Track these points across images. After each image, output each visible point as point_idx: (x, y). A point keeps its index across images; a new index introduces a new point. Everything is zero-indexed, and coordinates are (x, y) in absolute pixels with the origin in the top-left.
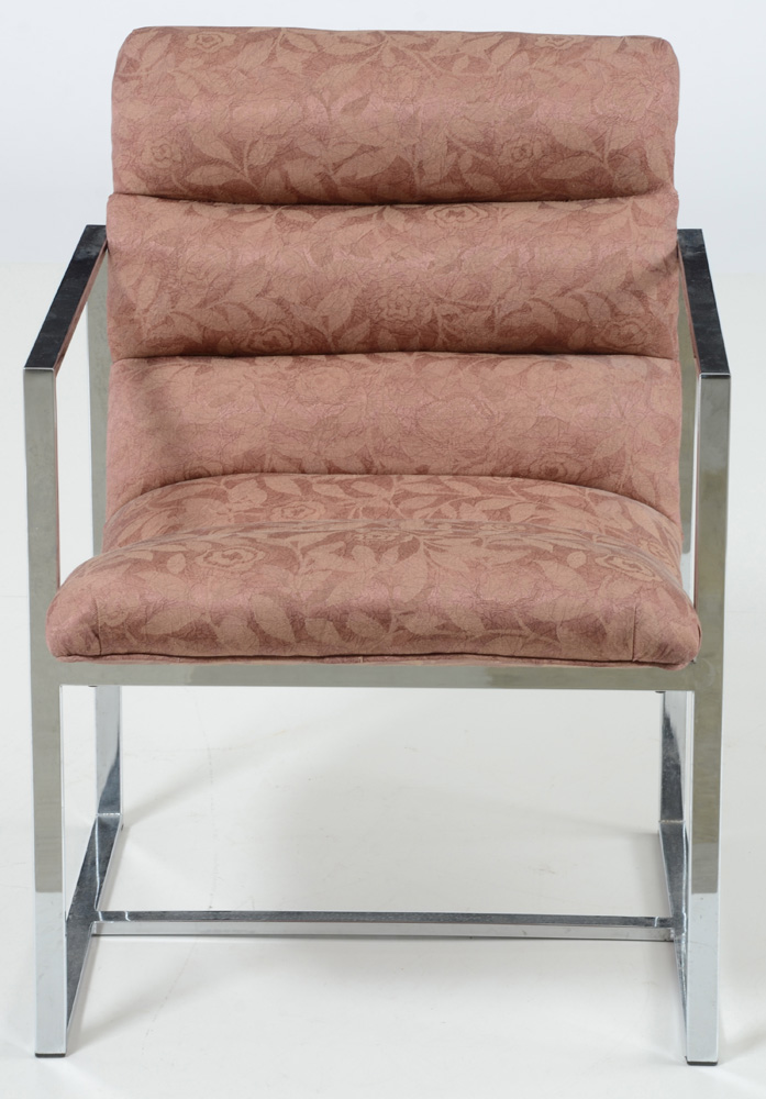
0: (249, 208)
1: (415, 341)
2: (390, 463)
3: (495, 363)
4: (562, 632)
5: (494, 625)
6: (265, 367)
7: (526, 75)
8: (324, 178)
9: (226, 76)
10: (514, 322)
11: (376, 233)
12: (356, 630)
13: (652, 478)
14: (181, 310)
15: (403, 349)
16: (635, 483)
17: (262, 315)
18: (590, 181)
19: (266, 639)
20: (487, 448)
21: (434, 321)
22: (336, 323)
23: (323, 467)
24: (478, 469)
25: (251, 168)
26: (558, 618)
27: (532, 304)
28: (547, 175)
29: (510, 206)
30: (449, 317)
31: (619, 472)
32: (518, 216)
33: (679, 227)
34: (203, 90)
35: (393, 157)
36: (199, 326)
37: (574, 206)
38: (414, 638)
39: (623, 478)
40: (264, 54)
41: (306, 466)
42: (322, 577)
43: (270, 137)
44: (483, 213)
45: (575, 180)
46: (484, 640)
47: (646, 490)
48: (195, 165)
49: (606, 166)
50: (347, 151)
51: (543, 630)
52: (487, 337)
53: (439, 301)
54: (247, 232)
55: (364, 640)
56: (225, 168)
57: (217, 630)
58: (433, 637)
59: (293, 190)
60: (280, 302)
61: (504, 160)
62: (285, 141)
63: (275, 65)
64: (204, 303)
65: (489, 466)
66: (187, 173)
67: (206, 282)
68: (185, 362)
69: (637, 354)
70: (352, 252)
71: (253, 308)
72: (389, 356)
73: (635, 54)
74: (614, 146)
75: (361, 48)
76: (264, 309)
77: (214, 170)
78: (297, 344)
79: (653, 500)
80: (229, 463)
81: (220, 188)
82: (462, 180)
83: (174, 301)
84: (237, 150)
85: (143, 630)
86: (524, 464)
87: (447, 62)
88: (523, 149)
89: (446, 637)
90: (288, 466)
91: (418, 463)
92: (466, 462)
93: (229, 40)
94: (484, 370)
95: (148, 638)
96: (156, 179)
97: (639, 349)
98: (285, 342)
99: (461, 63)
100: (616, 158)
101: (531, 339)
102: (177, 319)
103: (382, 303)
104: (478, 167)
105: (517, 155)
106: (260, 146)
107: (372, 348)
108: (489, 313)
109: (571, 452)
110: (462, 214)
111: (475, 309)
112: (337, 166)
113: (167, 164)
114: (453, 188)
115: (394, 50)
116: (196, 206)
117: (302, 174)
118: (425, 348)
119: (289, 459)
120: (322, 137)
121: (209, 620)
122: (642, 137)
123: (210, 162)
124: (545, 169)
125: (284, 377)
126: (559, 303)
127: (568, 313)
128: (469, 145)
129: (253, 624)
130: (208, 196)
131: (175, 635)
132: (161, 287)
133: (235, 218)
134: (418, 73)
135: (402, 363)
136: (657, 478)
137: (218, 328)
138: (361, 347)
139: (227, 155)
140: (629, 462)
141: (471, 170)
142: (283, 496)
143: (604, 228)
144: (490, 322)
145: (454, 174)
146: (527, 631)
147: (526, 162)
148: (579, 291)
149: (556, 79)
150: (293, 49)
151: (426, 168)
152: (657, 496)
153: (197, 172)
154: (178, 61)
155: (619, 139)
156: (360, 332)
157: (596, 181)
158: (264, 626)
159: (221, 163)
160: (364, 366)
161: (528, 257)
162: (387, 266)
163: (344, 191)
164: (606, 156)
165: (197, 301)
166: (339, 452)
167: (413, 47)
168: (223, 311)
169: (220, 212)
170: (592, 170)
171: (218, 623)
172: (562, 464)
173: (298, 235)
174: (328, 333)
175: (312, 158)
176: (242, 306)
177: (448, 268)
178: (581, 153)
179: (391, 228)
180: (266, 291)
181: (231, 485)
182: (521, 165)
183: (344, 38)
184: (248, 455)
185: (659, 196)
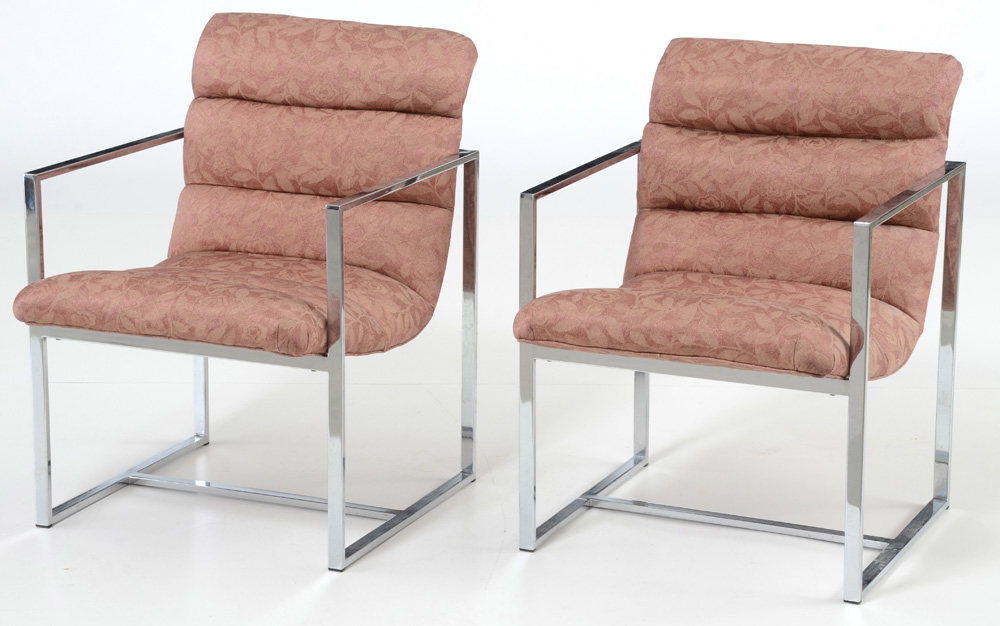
0: (710, 133)
1: (783, 209)
2: (757, 272)
3: (821, 224)
4: (757, 351)
5: (724, 344)
6: (704, 217)
7: (862, 69)
8: (748, 119)
9: (705, 63)
10: (836, 202)
11: (769, 149)
12: (654, 340)
13: (902, 294)
14: (666, 183)
15: (777, 213)
16: (892, 295)
17: (704, 188)
18: (891, 129)
19: (611, 339)
20: (809, 268)
21: (793, 198)
22: (741, 196)
23: (722, 271)
24: (803, 279)
25: (711, 111)
26: (757, 342)
27: (846, 193)
28: (866, 124)
29: (845, 140)
30: (801, 197)
31: (882, 288)
32: (846, 146)
33: (947, 159)
34: (692, 69)
35: (783, 110)
36: (674, 192)
37: (882, 142)
38: (683, 347)
40: (728, 52)
41: (714, 270)
42: (643, 311)
43: (721, 95)
44: (829, 142)
45: (883, 128)
46: (718, 351)
47: (898, 300)
48: (683, 109)
49: (900, 121)
50: (760, 105)
51: (748, 348)
52: (821, 210)
53: (796, 187)
54: (704, 145)
55: (659, 345)
56: (698, 111)
57: (588, 332)
58: (693, 347)
59: (732, 124)
60: (714, 182)
61: (843, 114)
62: (728, 98)
63: (731, 58)
64: (676, 181)
65: (809, 278)
66: (679, 112)
67: (679, 169)
68: (667, 211)
69: (908, 226)
70: (754, 158)
71: (701, 185)
72: (768, 216)
73: (928, 62)
74: (904, 111)
75: (778, 52)
76: (706, 186)
77: (692, 111)
78: (723, 206)
79: (903, 306)
80: (676, 266)
81: (696, 121)
82: (820, 124)
83: (662, 178)
84: (704, 101)
85: (554, 329)
86: (828, 279)
87: (820, 61)
88: (853, 109)
89: (700, 347)
90: (704, 269)
91: (771, 273)
92: (797, 275)
93: (714, 45)
94: (816, 226)
95: (555, 333)
96: (664, 115)
97: (909, 223)
98: (716, 205)
99: (828, 62)
100: (904, 117)
101: (846, 212)
102: (664, 188)
103: (766, 187)
104: (829, 118)
105: (850, 112)
106: (715, 100)
107: (761, 211)
108: (822, 196)
110: (818, 142)
111: (815, 193)
112: (755, 113)
113: (670, 107)
114: (815, 129)
115: (795, 53)
116: (684, 131)
117: (737, 117)
118: (789, 213)
119: (705, 265)
120: (747, 96)
121: (584, 326)
122: (921, 107)
123: (691, 107)
124: (865, 121)
125: (711, 222)
126: (861, 194)
127: (866, 199)
128: (824, 105)
129: (605, 331)
130: (690, 126)
131: (568, 333)
132: (657, 171)
133: (700, 138)
134: (804, 66)
135: (773, 221)
136: (906, 294)
137: (683, 194)
138: (755, 210)
139: (698, 104)
141: (825, 119)
142: (691, 282)
143: (893, 155)
144: (823, 201)
145: (816, 121)
146: (740, 348)
147: (854, 117)
148: (872, 187)
149: (877, 72)
150: (744, 50)
151: (801, 116)
152: (906, 304)
153: (684, 112)
154: (685, 54)
155: (907, 107)
156: (753, 202)
157: (894, 129)
158: (610, 333)
159: (697, 108)
160: (753, 219)
161: (846, 167)
162: (771, 167)
163: (759, 127)
164: (899, 116)
165: (673, 179)
166: (731, 263)
167: (806, 52)
168: (685, 185)
169: (694, 134)
170: (892, 123)
171: (588, 329)
173: (728, 149)
174: (738, 201)
175: (742, 107)
176: (695, 183)
177: (803, 170)
178: (885, 113)
179: (778, 147)
180: (707, 176)
181: (669, 275)
182: (852, 118)
183: (772, 46)
184: (685, 261)
185: (931, 140)
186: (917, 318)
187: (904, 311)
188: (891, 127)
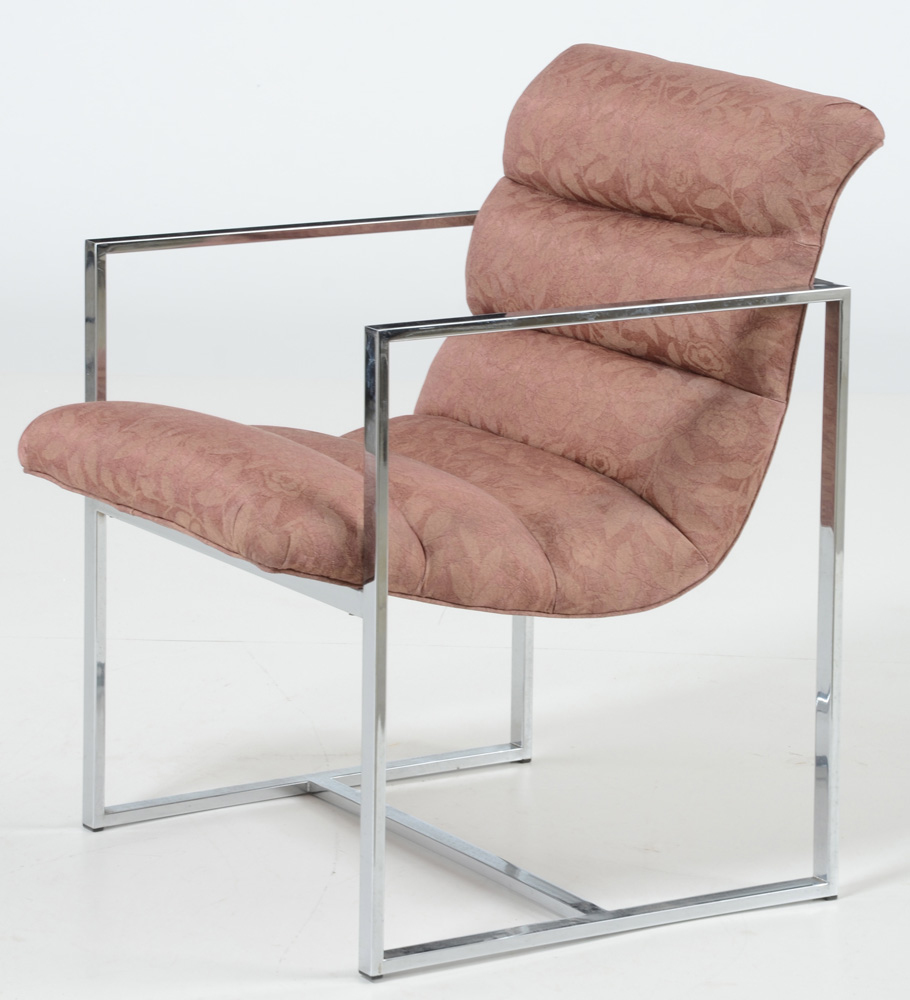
8: (579, 178)
13: (672, 490)
16: (655, 491)
20: (564, 429)
28: (698, 202)
31: (644, 477)
39: (647, 483)
43: (554, 137)
45: (718, 211)
46: (175, 511)
47: (664, 501)
48: (520, 156)
49: (733, 202)
50: (591, 157)
51: (199, 511)
54: (522, 215)
55: (124, 492)
56: (533, 160)
59: (565, 186)
61: (672, 183)
62: (560, 143)
63: (588, 78)
65: (560, 448)
67: (486, 252)
69: (721, 380)
71: (501, 279)
74: (737, 185)
76: (506, 282)
77: (528, 161)
79: (670, 512)
82: (650, 197)
84: (537, 145)
87: (675, 92)
88: (682, 175)
92: (549, 439)
94: (598, 363)
97: (721, 376)
99: (681, 95)
100: (739, 195)
104: (657, 186)
105: (679, 180)
106: (548, 143)
109: (614, 449)
112: (586, 170)
117: (568, 174)
120: (580, 142)
122: (762, 180)
123: (526, 152)
124: (697, 197)
128: (653, 165)
133: (528, 204)
134: (651, 98)
136: (677, 492)
139: (533, 148)
140: (654, 470)
141: (654, 188)
143: (708, 257)
145: (646, 191)
147: (682, 189)
149: (724, 118)
151: (631, 181)
155: (743, 180)
163: (592, 193)
164: (732, 193)
170: (725, 204)
172: (607, 458)
175: (572, 159)
177: (603, 268)
178: (715, 187)
186: (692, 536)
187: (670, 520)
188: (725, 210)
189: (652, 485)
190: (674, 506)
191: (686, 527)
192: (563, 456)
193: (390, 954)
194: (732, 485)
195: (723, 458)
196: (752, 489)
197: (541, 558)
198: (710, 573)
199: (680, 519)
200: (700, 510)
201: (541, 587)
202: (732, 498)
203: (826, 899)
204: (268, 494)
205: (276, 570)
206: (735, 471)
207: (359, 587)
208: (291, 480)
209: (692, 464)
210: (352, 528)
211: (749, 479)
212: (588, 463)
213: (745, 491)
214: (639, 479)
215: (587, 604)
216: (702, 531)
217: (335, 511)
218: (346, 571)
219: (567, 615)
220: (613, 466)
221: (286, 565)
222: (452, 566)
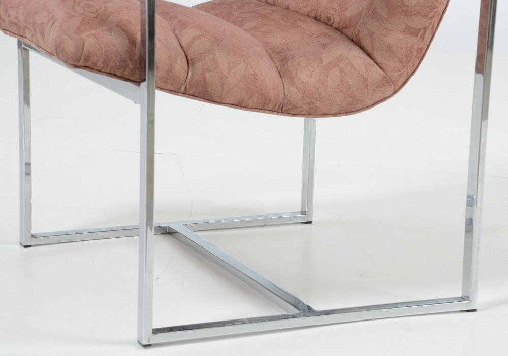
13: (371, 35)
16: (361, 35)
31: (354, 27)
39: (356, 30)
47: (366, 43)
65: (305, 10)
79: (369, 50)
92: (300, 5)
109: (337, 8)
136: (375, 36)
140: (361, 21)
152: (373, 48)
172: (333, 15)
186: (383, 66)
187: (369, 55)
189: (359, 31)
190: (372, 45)
191: (379, 60)
192: (308, 15)
193: (157, 331)
194: (413, 32)
195: (408, 13)
196: (428, 36)
197: (275, 74)
198: (396, 92)
199: (376, 55)
200: (389, 48)
201: (272, 94)
202: (413, 41)
203: (469, 311)
204: (74, 14)
205: (76, 67)
206: (416, 22)
207: (138, 83)
208: (92, 6)
209: (386, 17)
210: (132, 42)
211: (425, 29)
212: (322, 20)
213: (423, 37)
214: (351, 28)
215: (305, 107)
216: (390, 63)
217: (122, 28)
218: (127, 72)
219: (292, 115)
220: (336, 20)
221: (81, 63)
222: (207, 74)
